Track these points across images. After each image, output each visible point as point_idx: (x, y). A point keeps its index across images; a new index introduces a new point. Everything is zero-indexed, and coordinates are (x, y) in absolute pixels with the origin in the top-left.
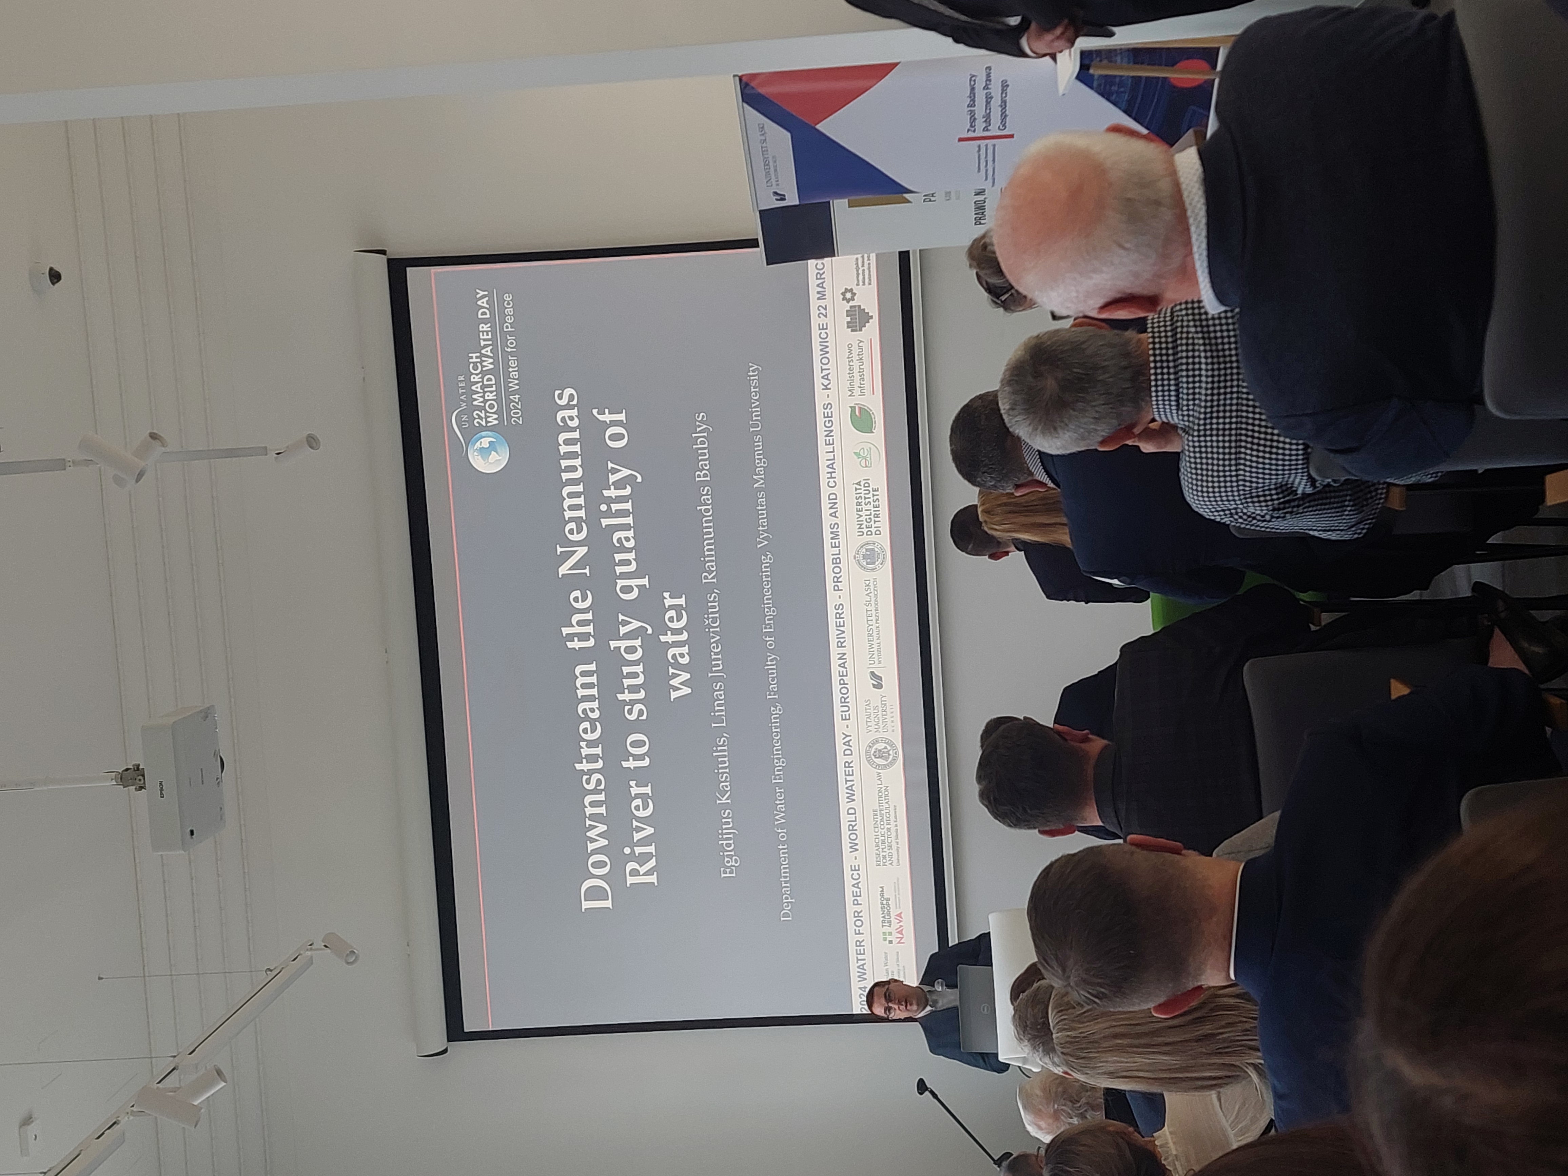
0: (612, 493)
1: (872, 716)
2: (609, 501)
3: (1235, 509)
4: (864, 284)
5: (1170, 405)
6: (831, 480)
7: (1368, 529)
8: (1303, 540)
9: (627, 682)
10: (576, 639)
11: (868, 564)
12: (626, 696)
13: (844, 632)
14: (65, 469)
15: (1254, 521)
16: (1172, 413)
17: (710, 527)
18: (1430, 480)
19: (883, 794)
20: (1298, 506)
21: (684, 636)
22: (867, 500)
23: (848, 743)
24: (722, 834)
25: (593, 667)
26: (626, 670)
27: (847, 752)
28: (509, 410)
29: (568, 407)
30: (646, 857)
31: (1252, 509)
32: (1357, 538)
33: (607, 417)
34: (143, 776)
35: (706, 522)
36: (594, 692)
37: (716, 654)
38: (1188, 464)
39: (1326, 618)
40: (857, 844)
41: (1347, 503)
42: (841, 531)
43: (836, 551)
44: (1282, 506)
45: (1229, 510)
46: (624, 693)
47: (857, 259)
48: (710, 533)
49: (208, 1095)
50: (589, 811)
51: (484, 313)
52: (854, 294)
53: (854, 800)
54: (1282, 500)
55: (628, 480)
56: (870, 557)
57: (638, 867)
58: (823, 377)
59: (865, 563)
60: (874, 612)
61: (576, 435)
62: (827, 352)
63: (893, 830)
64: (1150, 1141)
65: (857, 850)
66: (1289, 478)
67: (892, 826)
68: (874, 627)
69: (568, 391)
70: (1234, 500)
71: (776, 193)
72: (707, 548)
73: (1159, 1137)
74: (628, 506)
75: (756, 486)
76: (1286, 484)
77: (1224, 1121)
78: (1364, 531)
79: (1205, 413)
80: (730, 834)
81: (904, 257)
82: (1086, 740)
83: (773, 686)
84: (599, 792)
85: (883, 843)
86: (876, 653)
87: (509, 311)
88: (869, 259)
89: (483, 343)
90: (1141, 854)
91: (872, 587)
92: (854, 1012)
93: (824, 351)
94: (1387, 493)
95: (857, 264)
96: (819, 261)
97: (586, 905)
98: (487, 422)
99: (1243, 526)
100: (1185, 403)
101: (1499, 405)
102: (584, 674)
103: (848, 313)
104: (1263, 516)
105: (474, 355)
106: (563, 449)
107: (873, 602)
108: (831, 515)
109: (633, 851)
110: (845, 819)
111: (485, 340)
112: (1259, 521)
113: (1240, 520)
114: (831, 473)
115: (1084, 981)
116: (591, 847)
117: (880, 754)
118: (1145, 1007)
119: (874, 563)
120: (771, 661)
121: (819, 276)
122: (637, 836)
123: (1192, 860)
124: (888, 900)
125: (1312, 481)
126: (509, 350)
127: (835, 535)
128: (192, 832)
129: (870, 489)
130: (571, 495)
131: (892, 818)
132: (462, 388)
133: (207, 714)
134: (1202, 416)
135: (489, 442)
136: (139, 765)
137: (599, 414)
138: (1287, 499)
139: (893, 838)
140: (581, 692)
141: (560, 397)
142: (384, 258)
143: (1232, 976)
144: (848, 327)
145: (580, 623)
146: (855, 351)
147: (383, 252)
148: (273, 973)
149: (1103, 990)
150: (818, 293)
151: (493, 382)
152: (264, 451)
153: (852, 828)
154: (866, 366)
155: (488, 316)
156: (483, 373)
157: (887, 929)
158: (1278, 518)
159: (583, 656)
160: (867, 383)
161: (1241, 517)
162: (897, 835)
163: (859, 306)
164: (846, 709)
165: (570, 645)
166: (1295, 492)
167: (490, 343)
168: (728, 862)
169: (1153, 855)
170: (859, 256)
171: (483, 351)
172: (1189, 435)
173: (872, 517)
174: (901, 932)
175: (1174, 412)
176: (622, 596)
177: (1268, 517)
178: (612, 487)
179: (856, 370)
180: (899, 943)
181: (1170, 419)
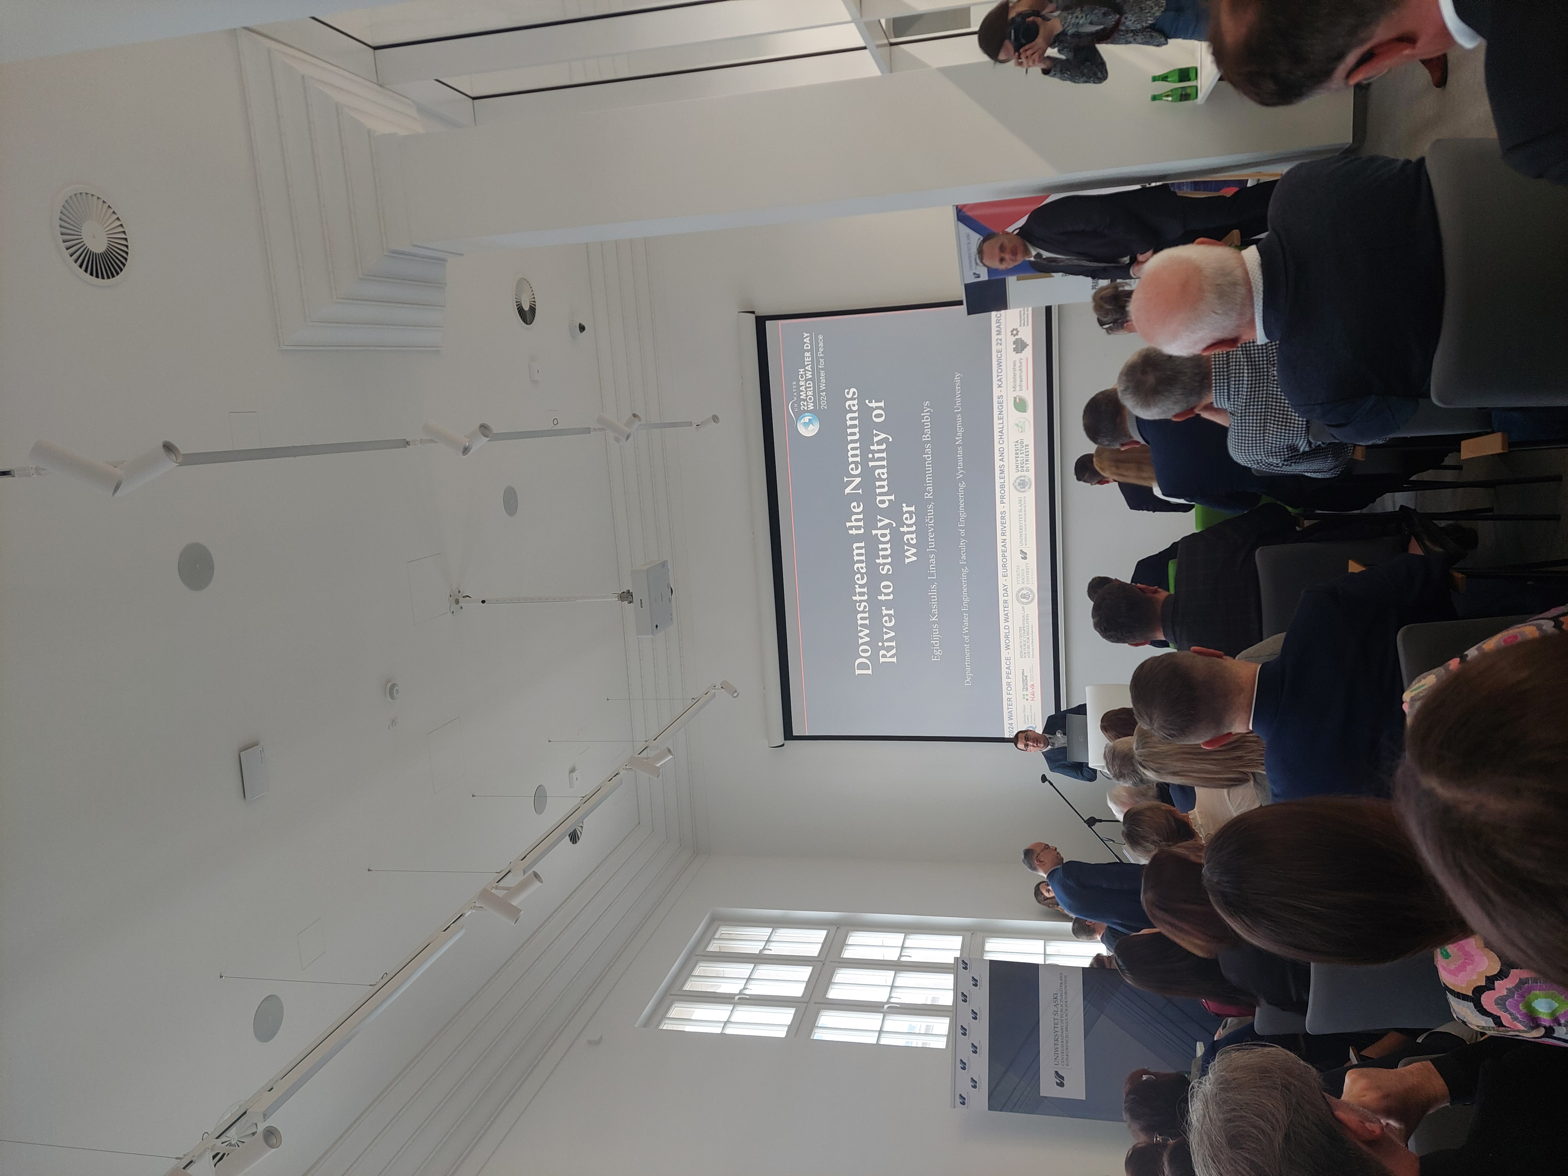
0: (875, 447)
1: (1021, 575)
2: (874, 452)
3: (1261, 460)
4: (1024, 325)
5: (1224, 398)
6: (1001, 440)
7: (1341, 471)
8: (1298, 478)
9: (881, 553)
10: (854, 529)
11: (1021, 488)
12: (881, 561)
13: (1005, 527)
14: (590, 433)
15: (1272, 467)
16: (1224, 403)
17: (930, 467)
18: (1381, 443)
19: (1026, 618)
20: (1300, 459)
21: (914, 528)
22: (1022, 452)
23: (1005, 590)
24: (933, 637)
25: (863, 544)
26: (881, 546)
27: (1005, 595)
28: (819, 401)
29: (852, 399)
30: (891, 648)
31: (1271, 460)
32: (1334, 477)
33: (873, 404)
34: (632, 596)
35: (928, 464)
36: (863, 558)
37: (931, 538)
38: (1233, 433)
39: (1307, 523)
40: (1009, 646)
41: (1329, 456)
42: (1006, 469)
43: (1002, 481)
44: (1290, 458)
45: (1257, 460)
46: (879, 559)
47: (1021, 311)
48: (930, 470)
49: (662, 762)
50: (860, 622)
51: (807, 346)
52: (1018, 332)
53: (1008, 621)
54: (1290, 455)
55: (885, 440)
56: (1022, 484)
57: (886, 653)
58: (998, 380)
59: (1019, 488)
60: (1023, 516)
61: (856, 415)
62: (1001, 366)
63: (1030, 638)
64: (1186, 816)
65: (1009, 649)
66: (1296, 441)
67: (1030, 635)
68: (1023, 525)
69: (853, 390)
70: (1261, 455)
71: (974, 274)
72: (928, 479)
73: (1191, 814)
74: (884, 455)
75: (957, 443)
76: (1294, 445)
77: (1231, 807)
78: (1339, 473)
79: (1246, 403)
80: (937, 637)
81: (1049, 310)
82: (1156, 592)
83: (964, 557)
84: (865, 612)
85: (1025, 645)
86: (1024, 539)
87: (821, 344)
88: (1027, 311)
89: (806, 363)
90: (1199, 658)
91: (1023, 502)
92: (1006, 737)
93: (999, 365)
94: (1354, 450)
95: (1020, 314)
96: (998, 313)
97: (858, 672)
98: (808, 408)
99: (1264, 470)
100: (1233, 397)
101: (1440, 399)
102: (858, 548)
103: (1014, 343)
104: (1277, 464)
105: (801, 370)
106: (849, 423)
107: (1023, 510)
108: (1000, 460)
109: (883, 644)
110: (1003, 632)
111: (807, 361)
112: (1275, 467)
113: (1263, 466)
114: (1001, 436)
115: (1162, 727)
116: (861, 641)
117: (1024, 596)
118: (1197, 742)
119: (1024, 488)
120: (963, 543)
121: (998, 321)
122: (886, 637)
123: (1228, 661)
124: (1026, 677)
125: (1310, 443)
126: (821, 367)
127: (1002, 472)
128: (657, 626)
129: (1024, 445)
130: (853, 449)
131: (1030, 632)
132: (795, 389)
133: (664, 564)
134: (1244, 404)
135: (809, 419)
136: (629, 591)
137: (869, 402)
138: (1293, 454)
139: (1030, 643)
140: (856, 558)
141: (848, 393)
142: (753, 316)
143: (1251, 728)
144: (1014, 351)
145: (856, 520)
146: (1018, 365)
147: (753, 312)
148: (695, 700)
149: (1173, 732)
150: (997, 331)
151: (812, 385)
152: (690, 424)
153: (1007, 637)
154: (1024, 374)
155: (809, 348)
156: (806, 380)
157: (1025, 693)
158: (1287, 465)
159: (858, 539)
160: (1024, 383)
161: (1264, 465)
162: (1033, 642)
163: (1021, 339)
164: (1005, 570)
165: (850, 532)
166: (1298, 450)
167: (810, 363)
168: (936, 653)
169: (1206, 659)
170: (1022, 309)
171: (807, 368)
172: (1235, 416)
173: (1024, 461)
174: (1033, 695)
175: (1226, 402)
176: (880, 505)
177: (1280, 465)
178: (875, 444)
179: (1018, 376)
180: (1032, 700)
181: (1223, 406)
